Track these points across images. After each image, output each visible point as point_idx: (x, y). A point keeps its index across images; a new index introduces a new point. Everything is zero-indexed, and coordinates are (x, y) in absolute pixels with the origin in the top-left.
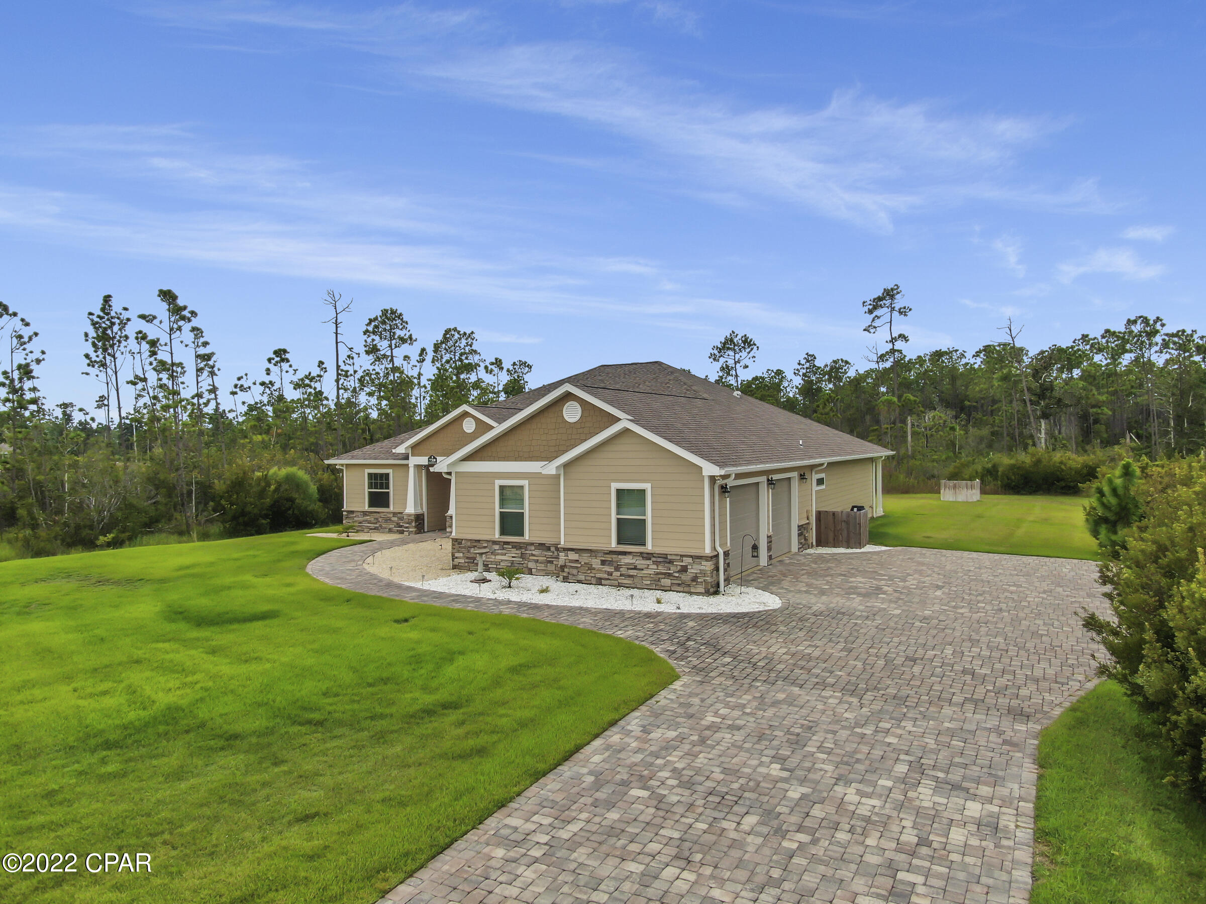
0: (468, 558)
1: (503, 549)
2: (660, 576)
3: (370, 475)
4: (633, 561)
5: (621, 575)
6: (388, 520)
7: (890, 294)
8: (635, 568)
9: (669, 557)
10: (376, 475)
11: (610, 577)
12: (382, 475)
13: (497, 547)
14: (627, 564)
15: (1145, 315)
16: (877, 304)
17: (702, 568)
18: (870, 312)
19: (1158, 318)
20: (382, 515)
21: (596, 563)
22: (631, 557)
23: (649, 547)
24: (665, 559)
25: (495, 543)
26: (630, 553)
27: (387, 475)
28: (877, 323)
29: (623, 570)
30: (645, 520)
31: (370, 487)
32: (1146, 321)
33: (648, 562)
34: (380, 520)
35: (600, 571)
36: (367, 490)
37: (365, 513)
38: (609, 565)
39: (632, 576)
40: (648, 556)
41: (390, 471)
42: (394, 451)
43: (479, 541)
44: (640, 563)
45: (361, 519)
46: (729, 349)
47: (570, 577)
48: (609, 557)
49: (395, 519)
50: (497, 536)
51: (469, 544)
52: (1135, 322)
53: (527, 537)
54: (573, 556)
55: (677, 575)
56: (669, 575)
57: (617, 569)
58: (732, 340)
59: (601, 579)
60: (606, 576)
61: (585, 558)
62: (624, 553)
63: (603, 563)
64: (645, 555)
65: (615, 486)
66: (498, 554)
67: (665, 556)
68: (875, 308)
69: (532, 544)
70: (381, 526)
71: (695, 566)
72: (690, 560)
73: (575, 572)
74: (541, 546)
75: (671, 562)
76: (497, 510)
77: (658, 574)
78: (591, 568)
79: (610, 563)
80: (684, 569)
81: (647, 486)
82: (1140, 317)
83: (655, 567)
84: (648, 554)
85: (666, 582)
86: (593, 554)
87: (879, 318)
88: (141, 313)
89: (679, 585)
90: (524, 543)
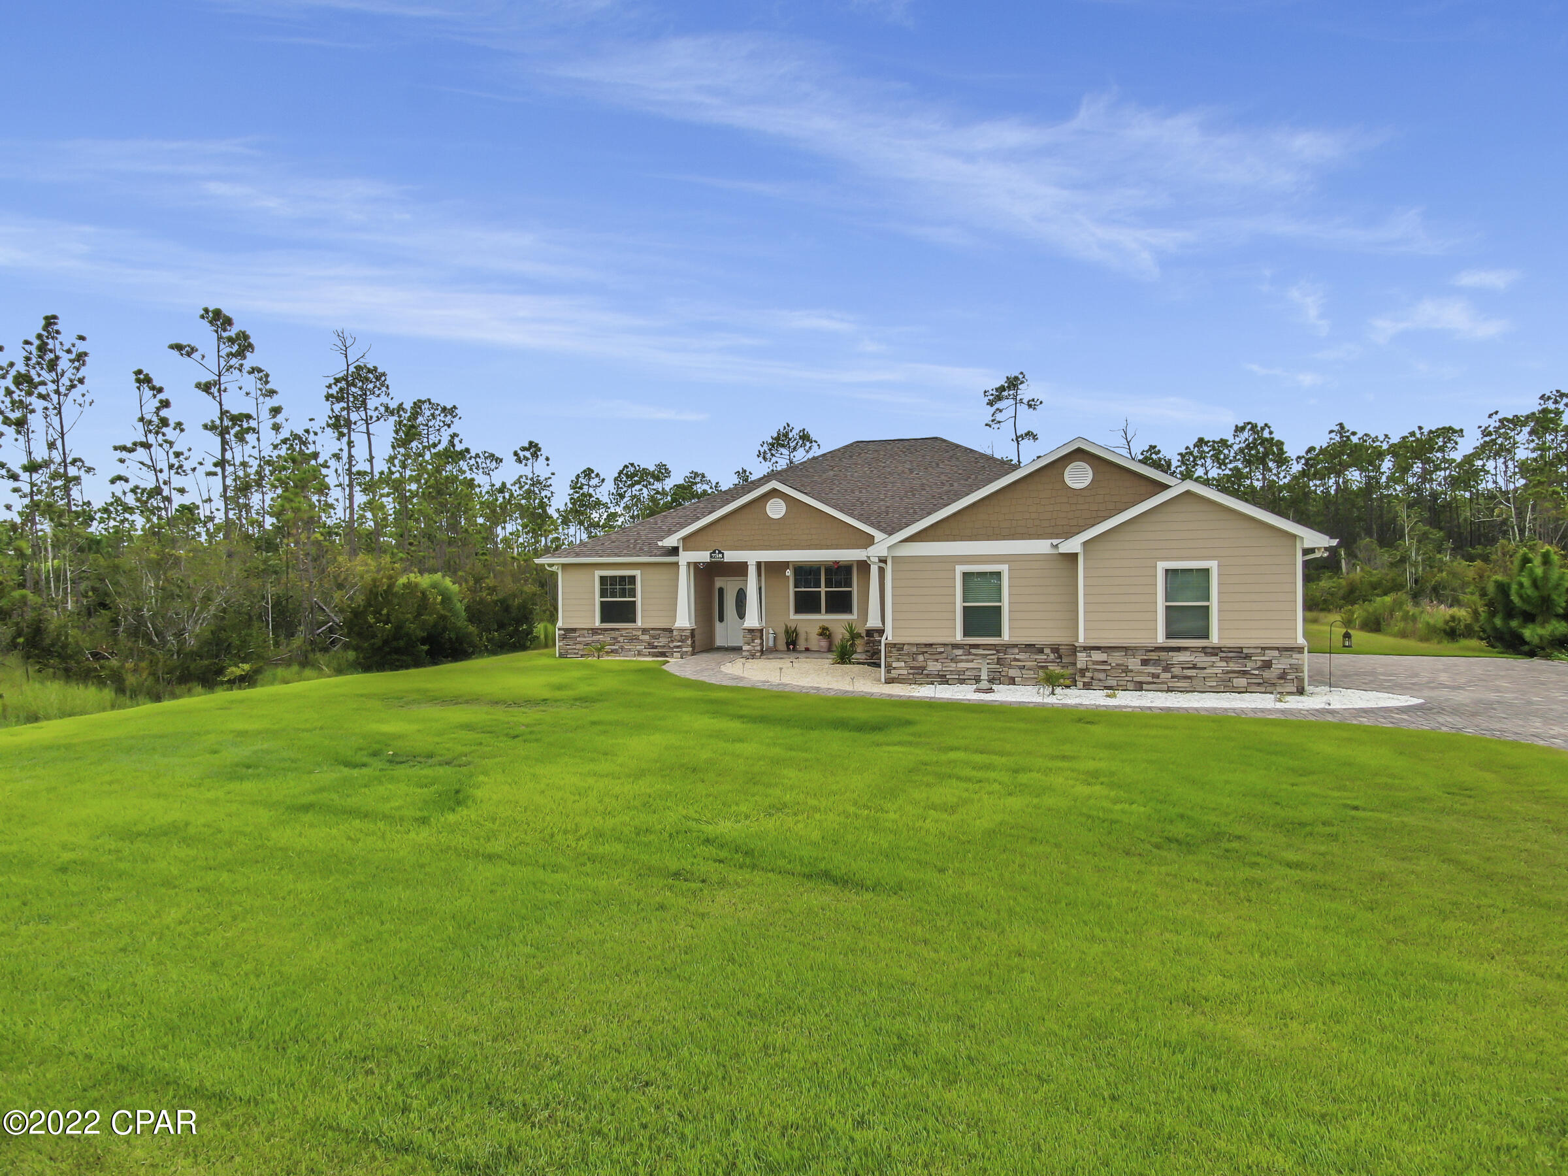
0: (911, 668)
1: (970, 654)
2: (1231, 675)
3: (603, 579)
4: (1192, 658)
5: (1173, 677)
6: (633, 639)
7: (1013, 383)
8: (1194, 667)
9: (1245, 651)
10: (613, 578)
11: (1155, 680)
12: (623, 578)
13: (959, 652)
14: (1180, 663)
15: (1253, 422)
16: (998, 396)
17: (1293, 662)
18: (991, 403)
19: (1266, 425)
20: (624, 633)
21: (1134, 663)
22: (1188, 653)
23: (1215, 639)
24: (1240, 654)
25: (956, 646)
26: (1186, 649)
27: (632, 579)
28: (999, 417)
29: (1176, 671)
30: (1208, 607)
31: (603, 593)
32: (1254, 427)
33: (1213, 659)
34: (621, 639)
35: (1140, 673)
36: (598, 599)
37: (595, 631)
38: (1154, 664)
39: (1189, 678)
40: (1215, 651)
41: (637, 573)
42: (660, 544)
43: (931, 645)
44: (1201, 660)
45: (589, 639)
46: (783, 446)
47: (1094, 683)
48: (1153, 656)
49: (646, 637)
50: (959, 637)
51: (914, 649)
52: (1242, 429)
53: (1006, 636)
54: (1097, 656)
55: (1256, 672)
56: (1245, 673)
57: (1166, 669)
58: (786, 435)
59: (1141, 683)
60: (1150, 679)
61: (1116, 658)
62: (1178, 649)
63: (1145, 662)
64: (1209, 650)
65: (1162, 566)
66: (962, 661)
67: (1240, 650)
68: (999, 398)
69: (1015, 646)
70: (622, 648)
71: (1283, 660)
72: (1276, 653)
73: (1102, 676)
74: (1030, 648)
75: (1248, 657)
76: (959, 604)
77: (1228, 672)
78: (1126, 671)
79: (1157, 662)
80: (1267, 665)
81: (1213, 565)
82: (1249, 423)
83: (1224, 664)
84: (1213, 648)
85: (1241, 682)
86: (1130, 652)
87: (1001, 411)
88: (174, 342)
89: (1259, 684)
90: (1003, 645)
